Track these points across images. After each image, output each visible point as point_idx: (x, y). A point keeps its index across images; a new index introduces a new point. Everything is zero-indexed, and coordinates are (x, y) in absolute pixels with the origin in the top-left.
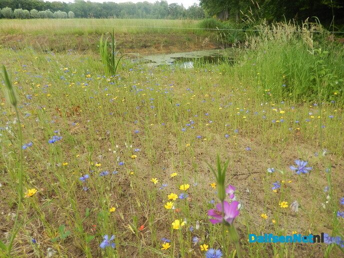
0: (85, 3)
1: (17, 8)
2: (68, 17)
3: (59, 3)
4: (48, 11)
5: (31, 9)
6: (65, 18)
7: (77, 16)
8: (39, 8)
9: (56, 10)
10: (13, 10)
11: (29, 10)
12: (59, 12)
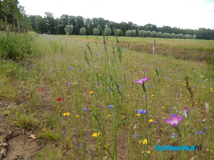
0: (206, 30)
1: (165, 32)
2: (192, 38)
3: (189, 30)
4: (181, 34)
5: (172, 33)
6: (190, 38)
7: (197, 38)
8: (176, 33)
9: (186, 34)
10: (162, 33)
11: (171, 33)
12: (187, 35)
